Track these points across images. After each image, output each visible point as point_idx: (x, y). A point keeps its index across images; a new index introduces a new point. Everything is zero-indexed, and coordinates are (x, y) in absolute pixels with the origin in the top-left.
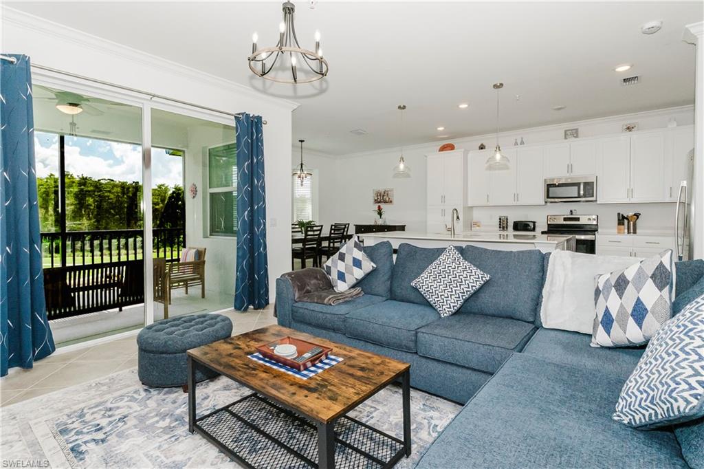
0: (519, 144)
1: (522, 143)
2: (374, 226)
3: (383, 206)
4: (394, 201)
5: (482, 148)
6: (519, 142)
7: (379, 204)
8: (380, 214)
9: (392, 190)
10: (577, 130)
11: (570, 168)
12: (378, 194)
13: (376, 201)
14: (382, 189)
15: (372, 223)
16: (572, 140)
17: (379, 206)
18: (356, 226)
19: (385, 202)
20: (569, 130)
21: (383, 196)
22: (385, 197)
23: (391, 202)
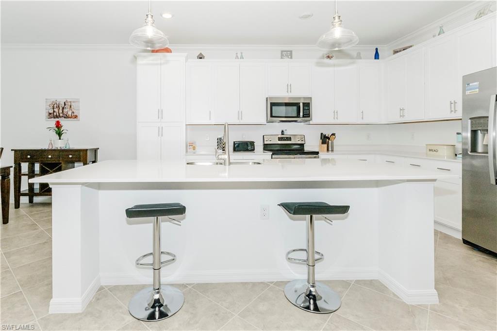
0: (239, 58)
1: (242, 57)
2: (48, 150)
3: (63, 122)
4: (81, 117)
5: (201, 58)
6: (239, 56)
7: (57, 119)
8: (60, 134)
9: (77, 101)
10: (291, 52)
11: (289, 87)
12: (55, 105)
13: (51, 115)
14: (61, 99)
15: (45, 147)
16: (287, 60)
17: (58, 123)
18: (16, 151)
19: (67, 117)
20: (285, 51)
21: (63, 108)
22: (65, 110)
23: (76, 117)
